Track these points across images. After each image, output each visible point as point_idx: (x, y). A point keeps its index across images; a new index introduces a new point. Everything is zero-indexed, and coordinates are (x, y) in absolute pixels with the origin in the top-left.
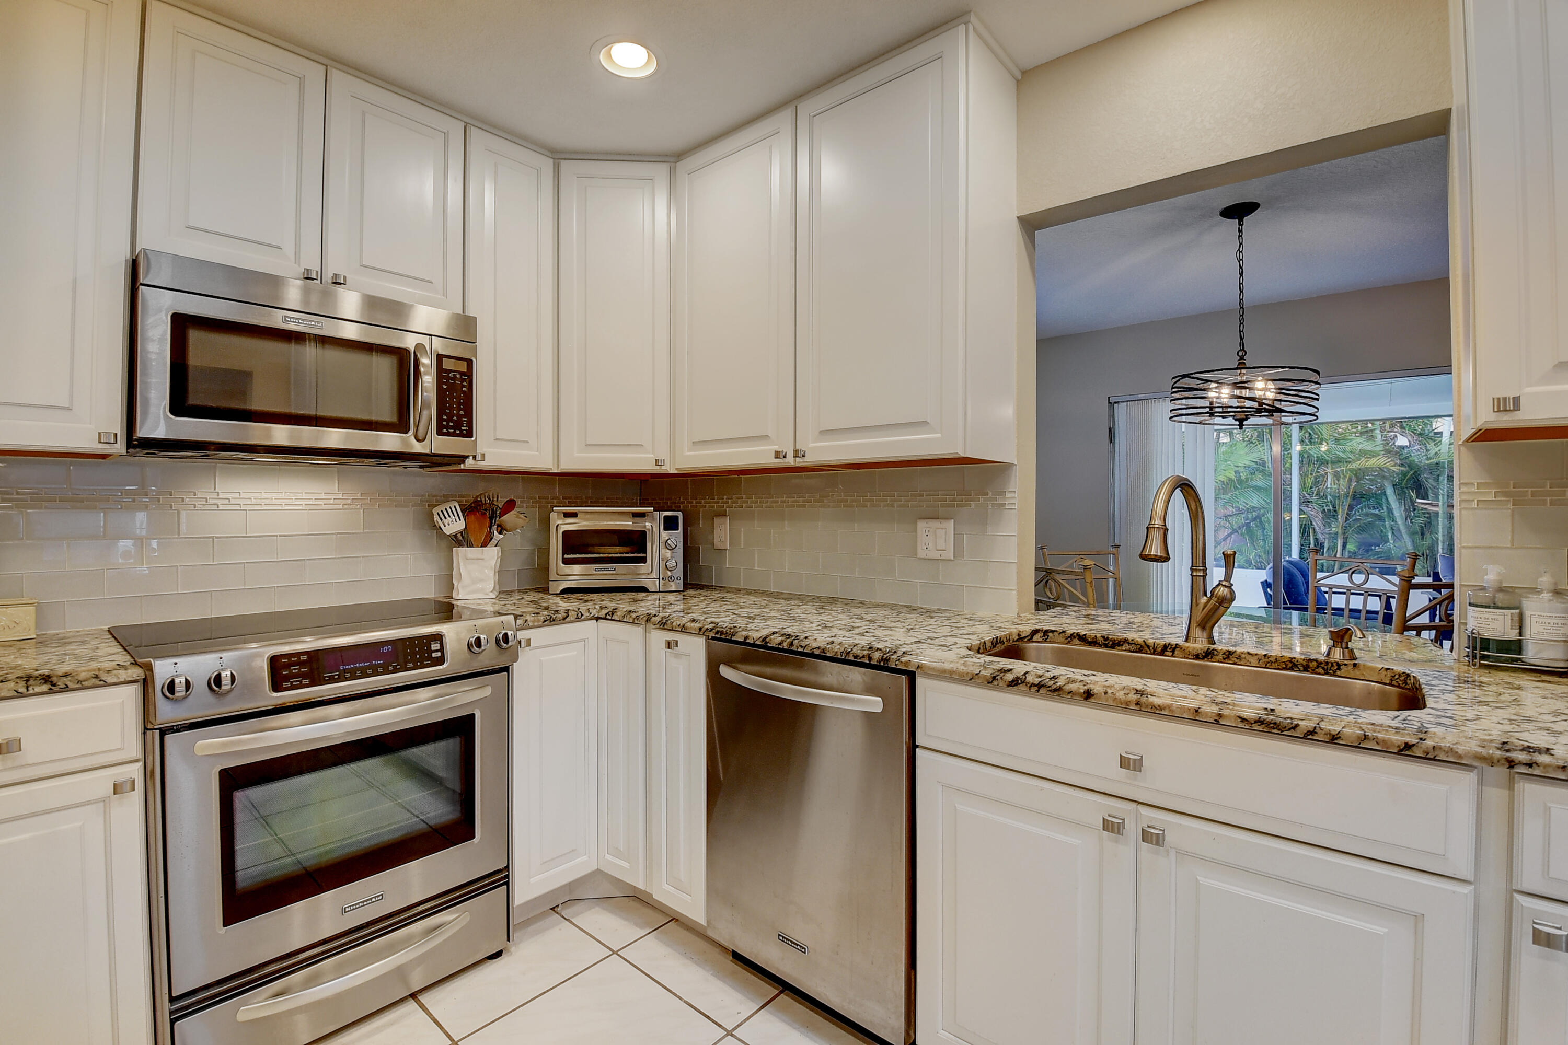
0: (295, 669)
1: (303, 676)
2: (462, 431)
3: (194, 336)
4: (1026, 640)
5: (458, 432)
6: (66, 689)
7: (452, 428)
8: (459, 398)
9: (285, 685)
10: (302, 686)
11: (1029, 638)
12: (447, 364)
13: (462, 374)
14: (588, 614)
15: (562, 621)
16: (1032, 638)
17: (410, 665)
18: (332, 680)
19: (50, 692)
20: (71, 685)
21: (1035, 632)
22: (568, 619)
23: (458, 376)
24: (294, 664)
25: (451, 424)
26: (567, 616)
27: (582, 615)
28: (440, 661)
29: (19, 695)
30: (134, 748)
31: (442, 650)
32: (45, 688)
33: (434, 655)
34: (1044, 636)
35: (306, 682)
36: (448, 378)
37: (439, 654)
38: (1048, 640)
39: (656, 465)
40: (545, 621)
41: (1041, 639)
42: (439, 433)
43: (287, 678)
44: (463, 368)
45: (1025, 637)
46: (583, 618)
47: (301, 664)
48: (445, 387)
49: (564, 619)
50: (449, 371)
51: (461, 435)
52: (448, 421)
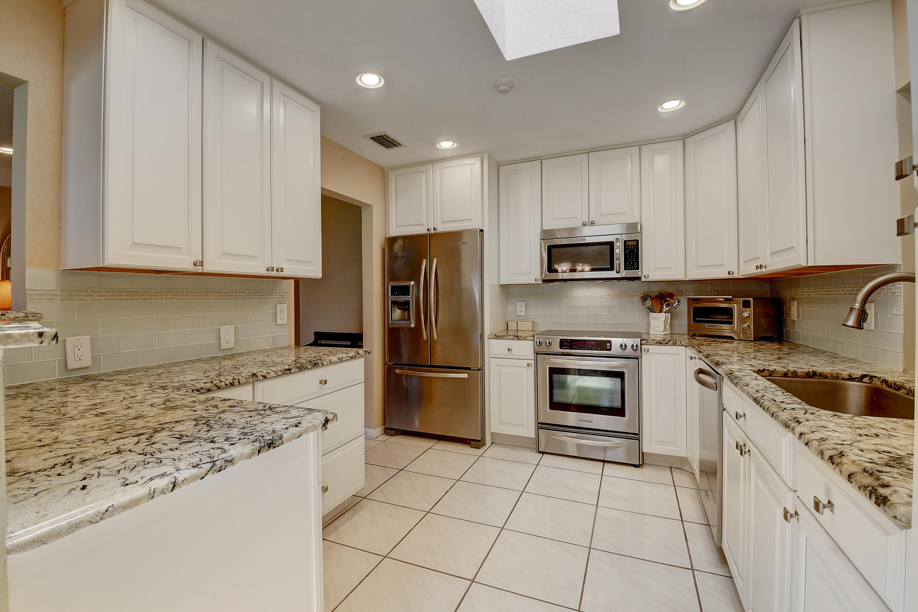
0: (566, 344)
1: (568, 346)
2: (634, 268)
3: (553, 250)
4: (856, 380)
5: (633, 268)
6: (520, 339)
7: (630, 267)
8: (633, 255)
9: (563, 348)
10: (567, 349)
11: (860, 379)
12: (628, 244)
13: (634, 246)
14: (679, 343)
15: (665, 344)
16: (862, 379)
17: (599, 349)
18: (575, 349)
19: (517, 340)
20: (521, 339)
21: (864, 376)
22: (668, 344)
23: (633, 247)
24: (566, 342)
25: (630, 265)
26: (668, 343)
27: (676, 343)
28: (610, 350)
29: (512, 339)
30: (533, 358)
31: (611, 346)
32: (516, 338)
33: (607, 347)
34: (870, 379)
35: (568, 348)
36: (629, 248)
37: (609, 347)
38: (873, 382)
39: (728, 274)
40: (657, 343)
41: (868, 381)
42: (625, 269)
43: (564, 346)
44: (635, 243)
45: (856, 378)
46: (677, 344)
47: (567, 342)
48: (627, 252)
49: (666, 343)
50: (629, 246)
51: (634, 269)
52: (628, 264)
